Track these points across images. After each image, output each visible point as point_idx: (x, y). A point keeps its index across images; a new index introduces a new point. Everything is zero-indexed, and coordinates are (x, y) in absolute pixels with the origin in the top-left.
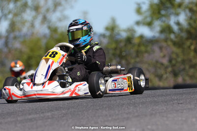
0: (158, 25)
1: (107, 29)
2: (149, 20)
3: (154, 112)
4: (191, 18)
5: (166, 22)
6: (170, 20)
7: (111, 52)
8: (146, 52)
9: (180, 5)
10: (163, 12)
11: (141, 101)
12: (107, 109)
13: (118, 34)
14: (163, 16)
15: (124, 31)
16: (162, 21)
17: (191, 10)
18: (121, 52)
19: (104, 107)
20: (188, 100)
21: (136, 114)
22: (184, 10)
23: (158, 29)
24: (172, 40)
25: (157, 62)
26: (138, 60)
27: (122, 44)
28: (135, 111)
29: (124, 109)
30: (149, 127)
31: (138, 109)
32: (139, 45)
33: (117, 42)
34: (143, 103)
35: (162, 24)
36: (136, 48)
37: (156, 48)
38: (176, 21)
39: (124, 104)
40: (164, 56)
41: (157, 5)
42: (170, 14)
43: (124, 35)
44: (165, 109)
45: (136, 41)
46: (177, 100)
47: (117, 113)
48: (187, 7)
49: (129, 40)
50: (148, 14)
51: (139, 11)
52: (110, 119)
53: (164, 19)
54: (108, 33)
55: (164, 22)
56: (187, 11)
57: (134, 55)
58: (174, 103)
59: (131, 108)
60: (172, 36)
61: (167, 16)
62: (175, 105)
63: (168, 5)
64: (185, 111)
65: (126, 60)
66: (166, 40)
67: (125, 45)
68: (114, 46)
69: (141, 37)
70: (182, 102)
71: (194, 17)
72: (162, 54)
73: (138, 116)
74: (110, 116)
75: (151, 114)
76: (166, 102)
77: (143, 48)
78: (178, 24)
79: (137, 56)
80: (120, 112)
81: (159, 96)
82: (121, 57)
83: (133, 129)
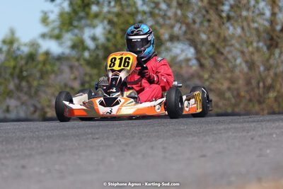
0: (68, 38)
1: (4, 42)
2: (56, 32)
3: (62, 149)
4: (110, 32)
5: (79, 36)
6: (83, 33)
7: (9, 71)
8: (53, 72)
10: (75, 23)
11: (47, 134)
12: (4, 143)
13: (18, 49)
14: (75, 27)
15: (25, 45)
16: (73, 35)
17: (110, 22)
18: (21, 71)
20: (106, 135)
21: (40, 150)
22: (102, 22)
23: (69, 43)
24: (85, 60)
25: (66, 85)
26: (42, 82)
27: (23, 62)
28: (39, 146)
29: (25, 144)
30: (57, 167)
31: (43, 144)
32: (44, 63)
33: (16, 58)
34: (49, 137)
35: (74, 37)
36: (40, 67)
37: (66, 70)
38: (92, 35)
39: (24, 138)
40: (75, 79)
41: (68, 14)
43: (26, 50)
44: (76, 144)
45: (41, 58)
46: (91, 133)
47: (17, 148)
48: (105, 18)
49: (31, 57)
50: (57, 24)
51: (45, 20)
52: (8, 155)
53: (76, 31)
54: (5, 48)
55: (76, 35)
56: (106, 22)
57: (38, 75)
58: (88, 138)
59: (35, 142)
61: (81, 29)
62: (89, 141)
63: (82, 14)
64: (101, 148)
65: (28, 82)
66: (78, 59)
67: (26, 63)
68: (12, 63)
69: (47, 53)
70: (97, 137)
71: (113, 31)
72: (72, 76)
74: (8, 152)
75: (60, 151)
76: (78, 136)
77: (48, 67)
78: (94, 39)
79: (42, 77)
80: (21, 147)
81: (68, 128)
82: (21, 78)
83: (37, 169)
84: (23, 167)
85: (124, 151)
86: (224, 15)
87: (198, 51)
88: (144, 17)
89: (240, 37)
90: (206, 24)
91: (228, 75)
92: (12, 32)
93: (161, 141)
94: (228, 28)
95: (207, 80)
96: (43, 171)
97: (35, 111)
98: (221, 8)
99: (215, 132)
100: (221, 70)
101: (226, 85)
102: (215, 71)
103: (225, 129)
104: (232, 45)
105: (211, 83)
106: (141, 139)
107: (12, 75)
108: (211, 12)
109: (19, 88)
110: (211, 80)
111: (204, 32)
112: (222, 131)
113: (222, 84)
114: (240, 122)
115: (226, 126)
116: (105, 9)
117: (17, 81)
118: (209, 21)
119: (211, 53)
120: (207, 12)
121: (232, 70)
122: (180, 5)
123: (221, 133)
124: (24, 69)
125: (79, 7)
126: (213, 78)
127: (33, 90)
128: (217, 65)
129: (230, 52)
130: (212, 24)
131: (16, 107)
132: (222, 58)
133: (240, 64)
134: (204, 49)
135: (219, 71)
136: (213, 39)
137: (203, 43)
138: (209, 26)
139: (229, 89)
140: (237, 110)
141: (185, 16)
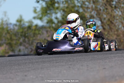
0: (45, 19)
1: (17, 21)
2: (40, 16)
3: (43, 67)
4: (64, 15)
5: (50, 17)
6: (52, 16)
7: (20, 34)
8: (39, 34)
9: (57, 8)
10: (48, 12)
13: (24, 24)
14: (48, 14)
15: (27, 22)
16: (48, 17)
17: (64, 11)
18: (25, 34)
19: (16, 64)
20: (62, 60)
21: (33, 68)
22: (60, 11)
23: (46, 21)
24: (53, 27)
25: (45, 39)
26: (34, 38)
27: (26, 30)
28: (33, 66)
29: (27, 66)
31: (34, 65)
32: (35, 30)
33: (23, 28)
34: (37, 62)
35: (48, 18)
36: (33, 32)
37: (45, 32)
38: (55, 17)
39: (26, 63)
40: (49, 36)
41: (45, 8)
42: (52, 13)
43: (27, 24)
44: (49, 65)
45: (34, 28)
46: (56, 60)
48: (61, 9)
49: (29, 27)
50: (40, 13)
51: (35, 11)
52: (19, 71)
53: (49, 15)
54: (18, 24)
55: (49, 17)
56: (62, 11)
57: (32, 35)
58: (54, 62)
59: (31, 65)
60: (54, 25)
61: (51, 14)
62: (54, 63)
63: (51, 8)
65: (28, 38)
66: (50, 27)
67: (27, 30)
68: (21, 31)
69: (36, 26)
70: (58, 61)
72: (47, 35)
73: (34, 69)
75: (41, 68)
76: (50, 61)
77: (37, 32)
78: (56, 18)
79: (34, 36)
80: (24, 67)
82: (25, 37)
83: (32, 77)
84: (26, 76)
85: (70, 67)
86: (113, 6)
87: (102, 22)
88: (78, 8)
89: (120, 16)
90: (105, 10)
91: (116, 33)
92: (21, 16)
93: (86, 62)
94: (115, 12)
95: (107, 35)
96: (34, 77)
97: (31, 51)
98: (112, 3)
99: (110, 58)
100: (113, 30)
101: (115, 37)
102: (110, 31)
103: (114, 56)
104: (117, 19)
105: (108, 37)
106: (77, 62)
107: (21, 35)
108: (107, 5)
109: (24, 41)
110: (108, 35)
111: (105, 14)
112: (113, 57)
113: (113, 37)
114: (121, 53)
115: (115, 55)
116: (61, 5)
117: (24, 38)
118: (107, 9)
119: (108, 23)
120: (106, 5)
121: (117, 31)
122: (94, 2)
123: (112, 58)
124: (26, 32)
125: (50, 5)
126: (109, 34)
127: (30, 42)
128: (111, 29)
129: (116, 22)
130: (108, 10)
131: (23, 49)
132: (113, 25)
133: (121, 28)
134: (105, 21)
135: (112, 31)
136: (109, 17)
137: (105, 19)
138: (107, 11)
139: (116, 39)
140: (120, 48)
141: (96, 7)
